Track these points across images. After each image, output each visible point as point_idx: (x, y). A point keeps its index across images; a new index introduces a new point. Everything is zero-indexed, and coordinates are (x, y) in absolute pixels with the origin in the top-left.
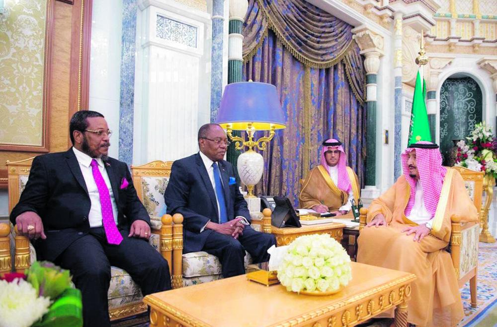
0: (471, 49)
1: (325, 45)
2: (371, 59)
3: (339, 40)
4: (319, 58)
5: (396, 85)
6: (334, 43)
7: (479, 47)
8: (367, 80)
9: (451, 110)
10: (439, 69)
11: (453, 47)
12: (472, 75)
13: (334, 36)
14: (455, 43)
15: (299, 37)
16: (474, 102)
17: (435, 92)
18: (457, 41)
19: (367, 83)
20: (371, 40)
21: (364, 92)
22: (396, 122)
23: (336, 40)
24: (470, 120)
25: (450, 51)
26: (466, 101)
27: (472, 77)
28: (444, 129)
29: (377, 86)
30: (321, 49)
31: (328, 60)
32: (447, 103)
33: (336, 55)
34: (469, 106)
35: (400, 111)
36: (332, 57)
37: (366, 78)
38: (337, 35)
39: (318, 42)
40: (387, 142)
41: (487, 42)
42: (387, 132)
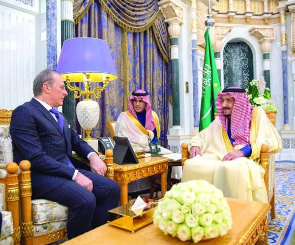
0: (244, 20)
1: (138, 13)
2: (174, 26)
3: (149, 10)
4: (134, 24)
6: (145, 12)
7: (250, 19)
8: (171, 43)
9: (230, 66)
10: (222, 35)
11: (231, 19)
12: (246, 40)
13: (145, 6)
14: (233, 16)
15: (118, 6)
16: (247, 60)
17: (219, 53)
18: (234, 14)
19: (171, 45)
20: (174, 11)
21: (168, 52)
22: (194, 75)
23: (147, 10)
24: (244, 74)
25: (229, 22)
26: (241, 60)
27: (245, 42)
28: (226, 81)
29: (179, 47)
30: (135, 16)
31: (141, 26)
32: (227, 61)
33: (147, 22)
34: (243, 64)
35: (196, 67)
36: (144, 23)
37: (170, 41)
38: (147, 6)
39: (133, 11)
40: (187, 91)
41: (256, 15)
42: (187, 83)
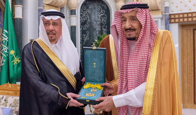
5: (39, 6)
9: (91, 22)
16: (105, 17)
17: (75, 10)
19: (15, 5)
24: (104, 29)
26: (101, 16)
28: (86, 35)
29: (22, 7)
32: (88, 17)
